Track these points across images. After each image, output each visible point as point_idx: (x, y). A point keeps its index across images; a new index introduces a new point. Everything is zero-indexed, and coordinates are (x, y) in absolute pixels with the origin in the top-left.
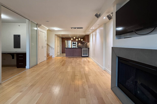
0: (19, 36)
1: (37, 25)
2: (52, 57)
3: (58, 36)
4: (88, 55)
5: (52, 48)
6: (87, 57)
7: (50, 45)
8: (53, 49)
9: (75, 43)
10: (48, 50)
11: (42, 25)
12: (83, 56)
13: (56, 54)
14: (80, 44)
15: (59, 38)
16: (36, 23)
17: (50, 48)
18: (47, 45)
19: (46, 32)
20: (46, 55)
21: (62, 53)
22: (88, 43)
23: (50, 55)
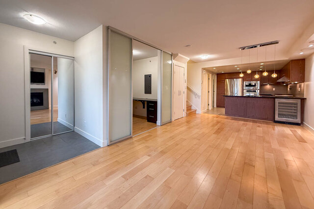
0: (150, 76)
1: (172, 55)
2: (197, 113)
3: (209, 71)
5: (196, 94)
7: (194, 89)
8: (198, 96)
9: (255, 86)
10: (188, 98)
11: (179, 55)
13: (204, 108)
14: (268, 87)
15: (210, 75)
16: (171, 53)
17: (193, 96)
18: (188, 89)
19: (185, 66)
20: (184, 107)
21: (217, 106)
22: (302, 84)
23: (192, 108)
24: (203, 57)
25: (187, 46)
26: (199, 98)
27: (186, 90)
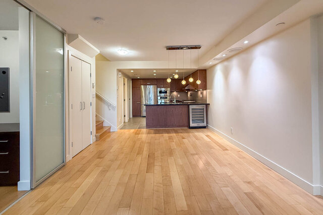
0: (4, 72)
1: (63, 34)
2: (111, 131)
4: (205, 124)
5: (109, 105)
6: (204, 127)
7: (105, 97)
8: (113, 108)
9: (166, 92)
10: (98, 110)
11: (80, 37)
12: (192, 125)
13: (121, 122)
14: (175, 93)
15: (126, 80)
16: (60, 29)
17: (106, 107)
18: (98, 97)
19: (93, 61)
20: (92, 127)
21: (133, 116)
22: (205, 92)
23: (105, 124)
24: (121, 51)
25: (96, 19)
26: (114, 110)
27: (94, 101)
